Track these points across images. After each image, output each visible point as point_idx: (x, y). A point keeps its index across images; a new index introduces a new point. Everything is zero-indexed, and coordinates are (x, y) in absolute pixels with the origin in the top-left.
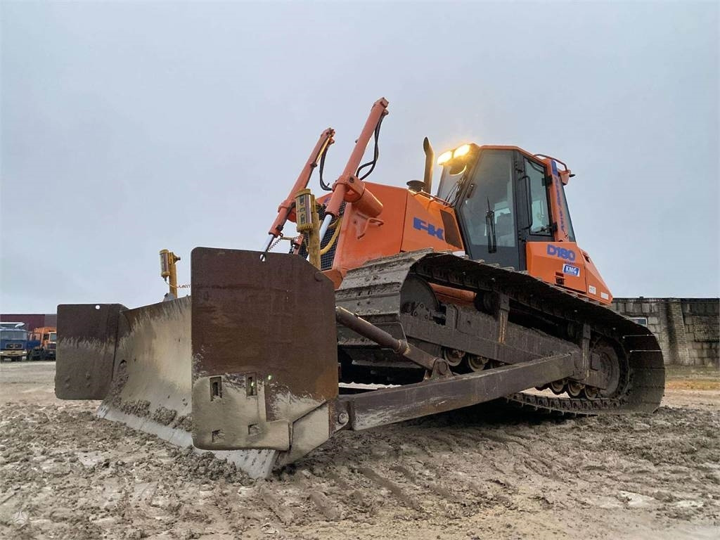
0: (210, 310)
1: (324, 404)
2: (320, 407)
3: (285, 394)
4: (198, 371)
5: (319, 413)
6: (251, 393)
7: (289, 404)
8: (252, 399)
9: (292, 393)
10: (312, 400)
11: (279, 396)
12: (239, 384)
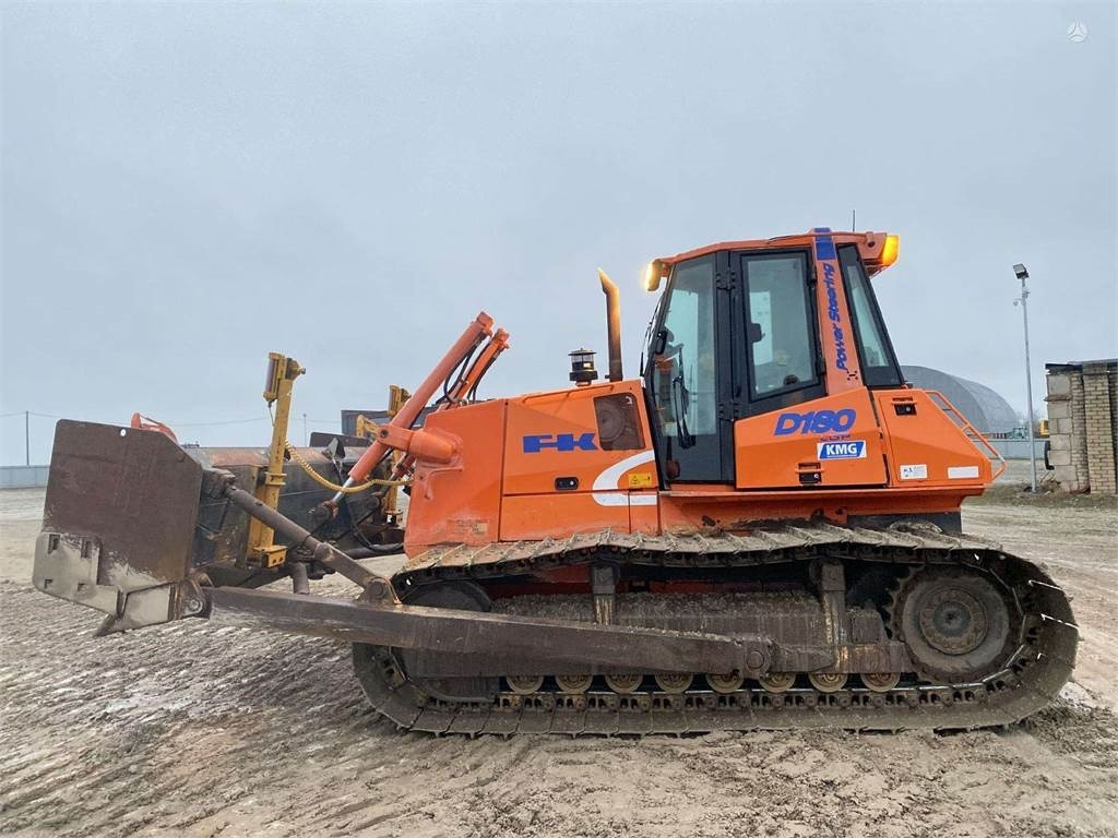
0: (64, 475)
1: (166, 585)
2: (161, 587)
3: (123, 565)
4: (46, 526)
5: (159, 591)
6: (85, 555)
7: (124, 575)
8: (85, 561)
9: (131, 565)
10: (151, 578)
11: (117, 565)
12: (75, 545)
